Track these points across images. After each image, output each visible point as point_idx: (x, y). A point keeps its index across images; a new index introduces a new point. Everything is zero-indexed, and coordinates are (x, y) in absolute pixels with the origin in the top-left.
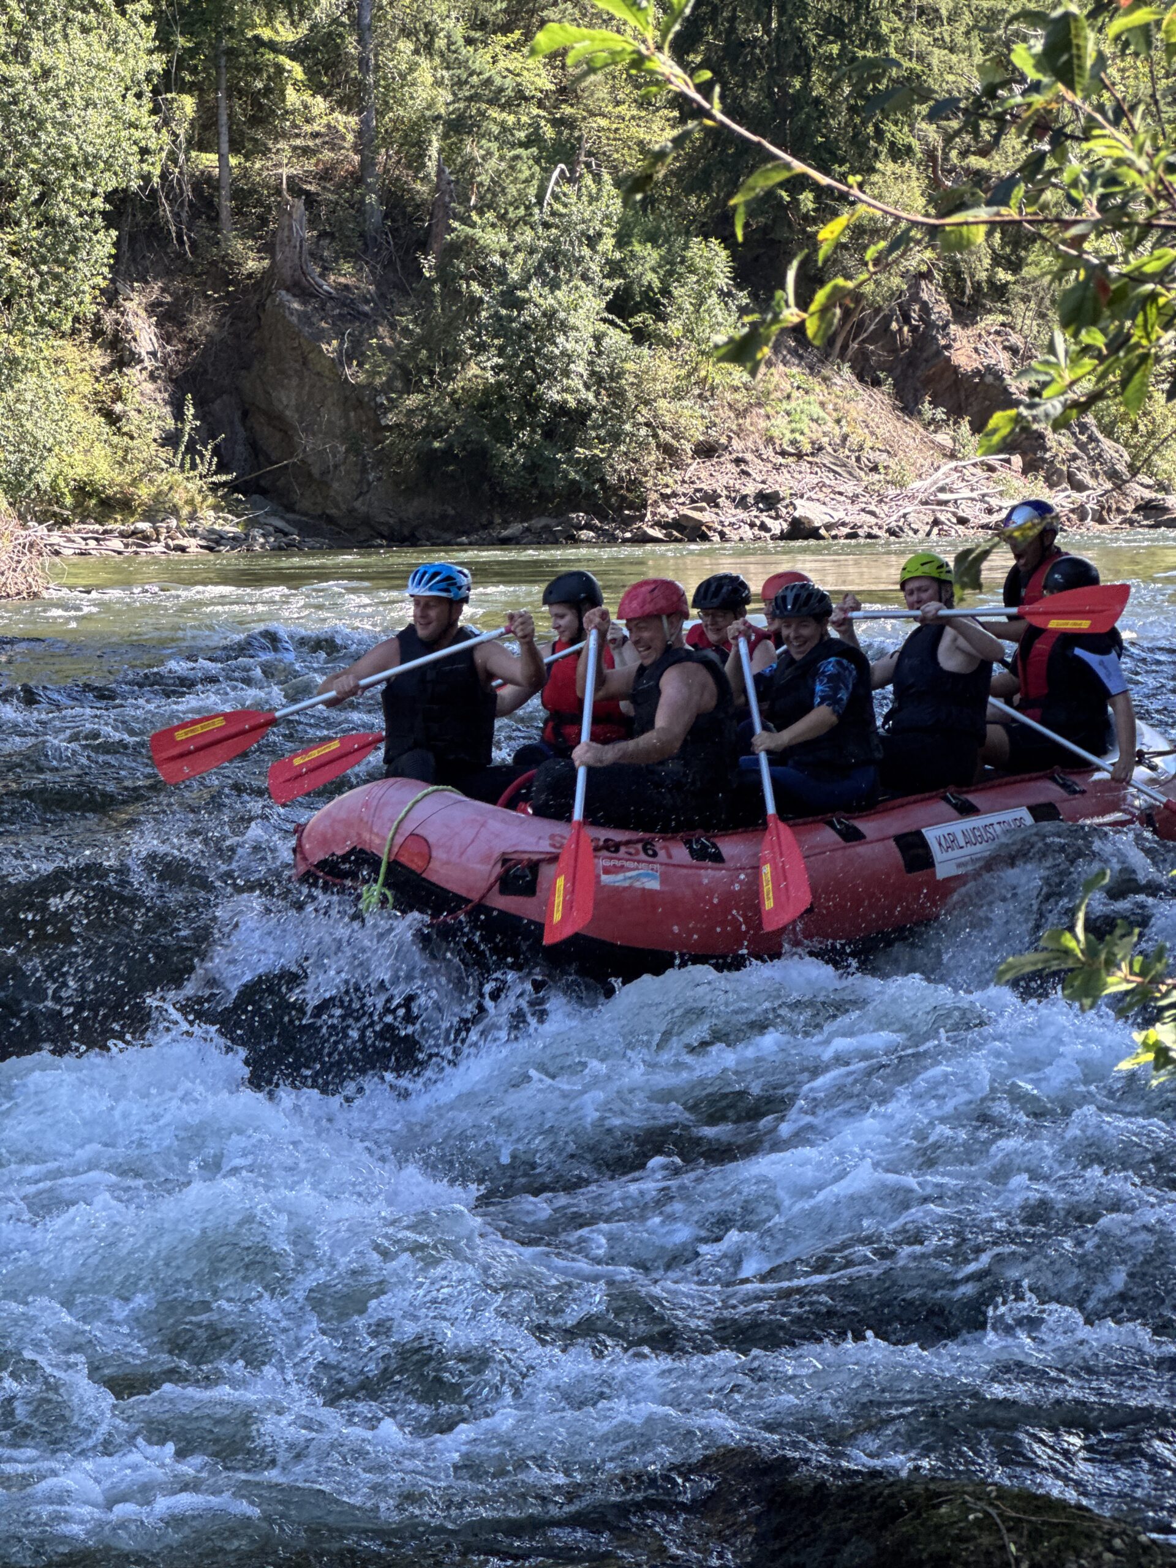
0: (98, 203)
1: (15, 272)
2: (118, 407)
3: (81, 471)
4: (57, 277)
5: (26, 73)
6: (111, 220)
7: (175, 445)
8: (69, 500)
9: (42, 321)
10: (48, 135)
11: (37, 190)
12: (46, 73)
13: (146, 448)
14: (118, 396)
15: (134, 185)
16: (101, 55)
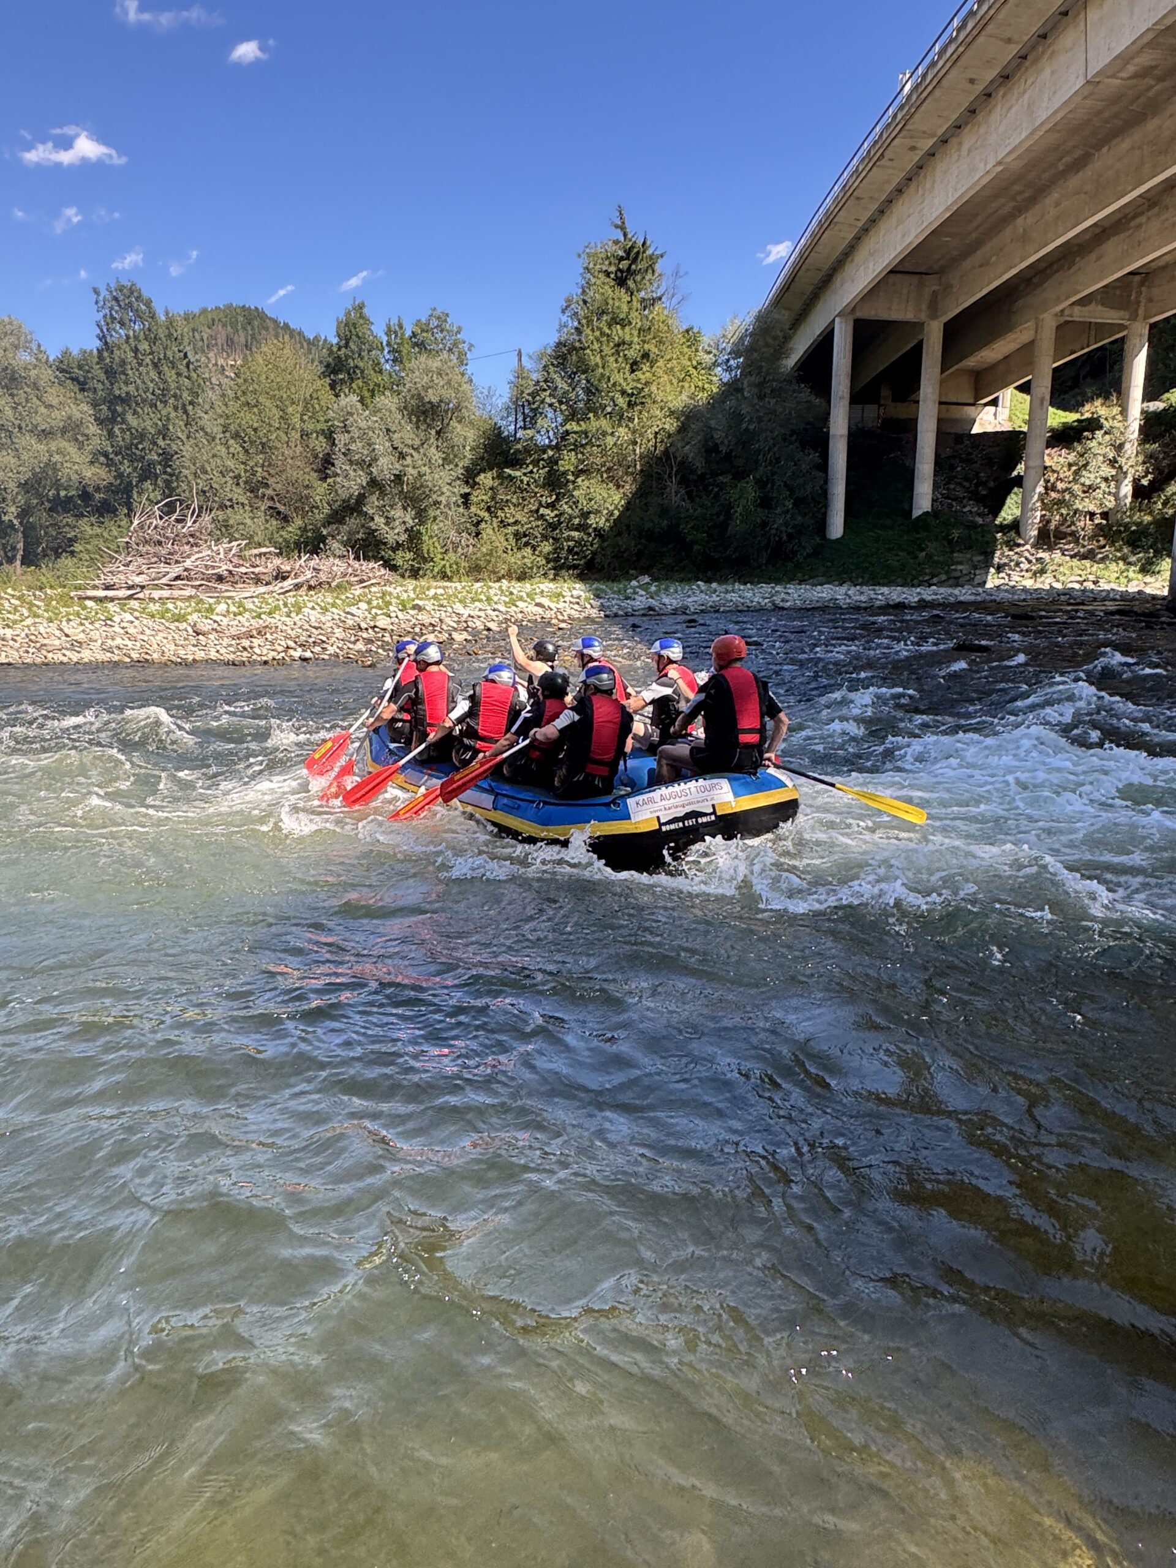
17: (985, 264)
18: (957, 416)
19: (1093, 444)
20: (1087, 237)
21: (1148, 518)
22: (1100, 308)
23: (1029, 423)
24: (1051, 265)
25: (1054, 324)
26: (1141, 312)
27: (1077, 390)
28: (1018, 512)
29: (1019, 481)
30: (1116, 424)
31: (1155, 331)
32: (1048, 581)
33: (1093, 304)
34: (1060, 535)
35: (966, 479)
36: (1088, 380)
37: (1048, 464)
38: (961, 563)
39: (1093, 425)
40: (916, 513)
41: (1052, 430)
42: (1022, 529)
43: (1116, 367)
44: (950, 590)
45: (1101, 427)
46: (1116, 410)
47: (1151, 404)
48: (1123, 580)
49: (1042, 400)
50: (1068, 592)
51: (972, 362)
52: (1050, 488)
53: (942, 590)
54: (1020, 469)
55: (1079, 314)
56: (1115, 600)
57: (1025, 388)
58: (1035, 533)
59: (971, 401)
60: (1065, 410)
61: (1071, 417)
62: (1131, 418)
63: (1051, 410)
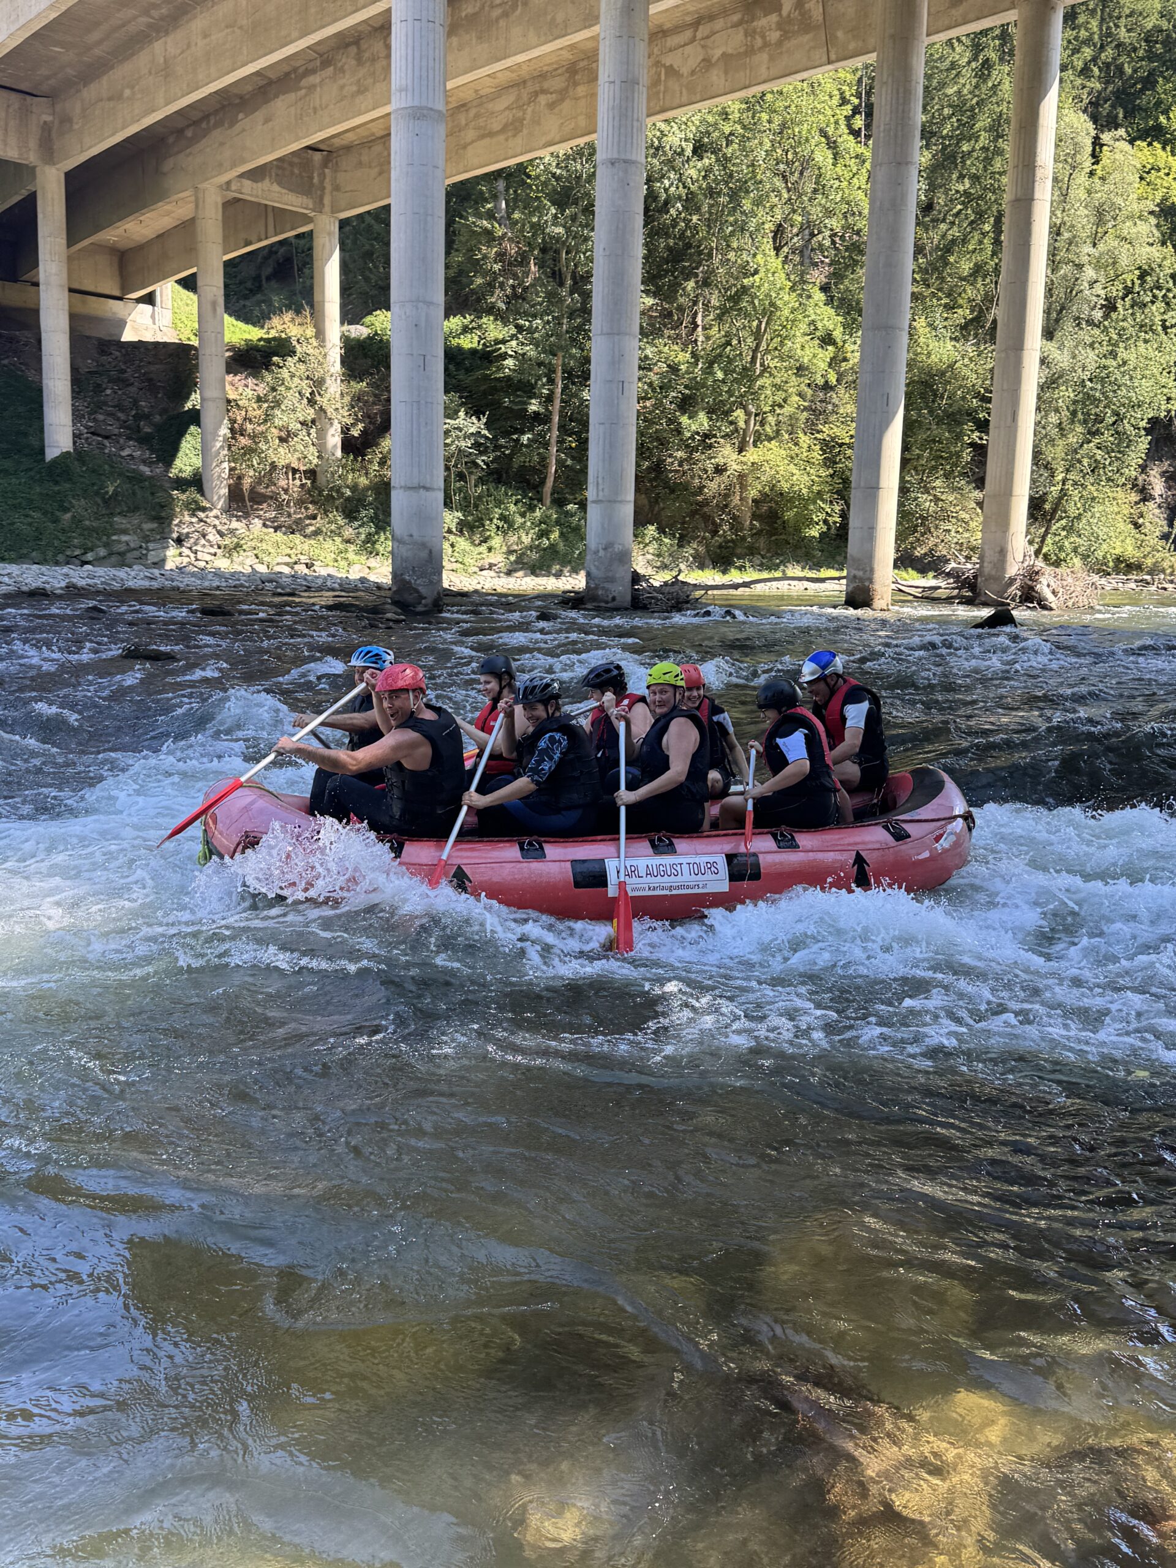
0: (1143, 424)
1: (1099, 458)
2: (1141, 521)
3: (1118, 551)
4: (1118, 459)
5: (1114, 363)
6: (1148, 431)
7: (1167, 539)
8: (1111, 564)
9: (1109, 480)
10: (1123, 392)
11: (1114, 419)
12: (1125, 363)
13: (1153, 540)
14: (1141, 516)
15: (1163, 414)
16: (1152, 353)
17: (117, 97)
18: (100, 313)
19: (285, 373)
20: (249, 88)
21: (363, 481)
22: (276, 188)
23: (199, 334)
24: (206, 117)
25: (220, 201)
26: (327, 200)
27: (259, 297)
28: (198, 462)
29: (194, 417)
30: (310, 351)
31: (347, 229)
32: (249, 562)
33: (267, 182)
34: (257, 498)
35: (120, 407)
36: (274, 284)
37: (231, 396)
38: (125, 532)
39: (282, 348)
40: (51, 454)
41: (232, 348)
42: (206, 486)
43: (306, 271)
44: (113, 572)
45: (292, 353)
46: (310, 332)
47: (352, 328)
48: (343, 563)
49: (214, 304)
50: (273, 578)
51: (112, 235)
52: (236, 431)
53: (100, 571)
54: (194, 401)
55: (251, 191)
56: (333, 590)
57: (189, 283)
58: (224, 491)
59: (117, 293)
60: (247, 321)
61: (252, 333)
62: (329, 345)
63: (228, 320)
